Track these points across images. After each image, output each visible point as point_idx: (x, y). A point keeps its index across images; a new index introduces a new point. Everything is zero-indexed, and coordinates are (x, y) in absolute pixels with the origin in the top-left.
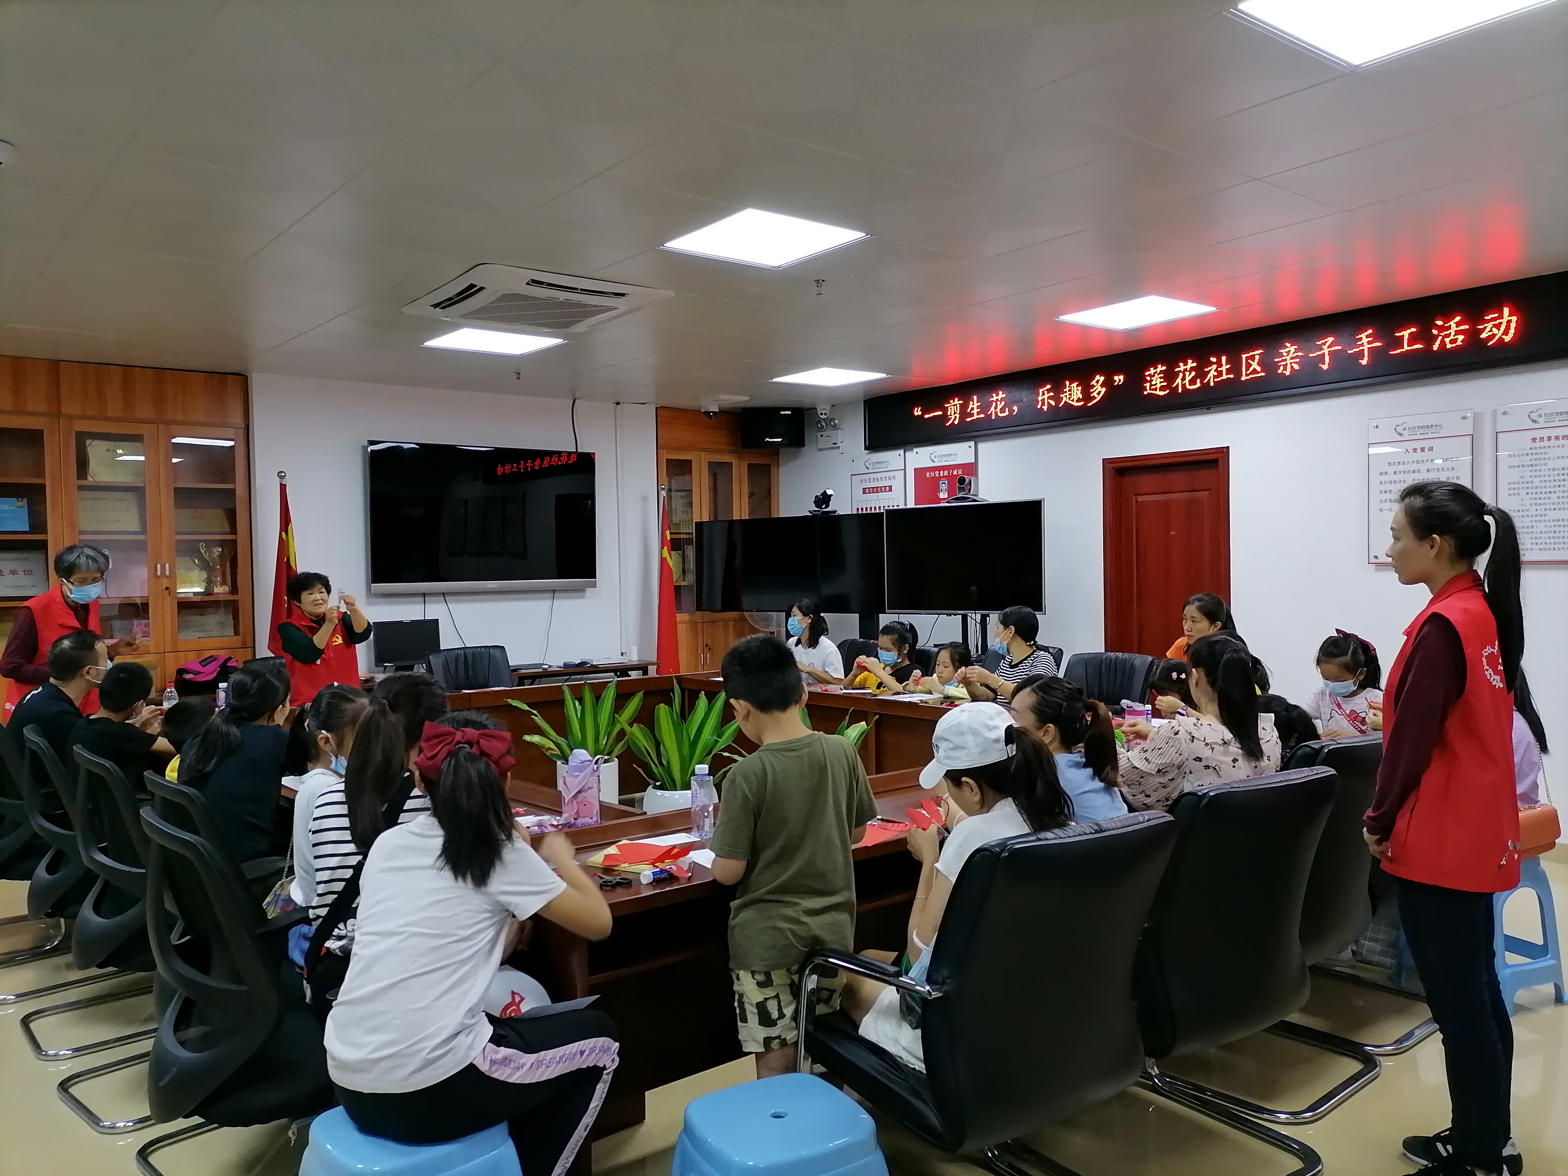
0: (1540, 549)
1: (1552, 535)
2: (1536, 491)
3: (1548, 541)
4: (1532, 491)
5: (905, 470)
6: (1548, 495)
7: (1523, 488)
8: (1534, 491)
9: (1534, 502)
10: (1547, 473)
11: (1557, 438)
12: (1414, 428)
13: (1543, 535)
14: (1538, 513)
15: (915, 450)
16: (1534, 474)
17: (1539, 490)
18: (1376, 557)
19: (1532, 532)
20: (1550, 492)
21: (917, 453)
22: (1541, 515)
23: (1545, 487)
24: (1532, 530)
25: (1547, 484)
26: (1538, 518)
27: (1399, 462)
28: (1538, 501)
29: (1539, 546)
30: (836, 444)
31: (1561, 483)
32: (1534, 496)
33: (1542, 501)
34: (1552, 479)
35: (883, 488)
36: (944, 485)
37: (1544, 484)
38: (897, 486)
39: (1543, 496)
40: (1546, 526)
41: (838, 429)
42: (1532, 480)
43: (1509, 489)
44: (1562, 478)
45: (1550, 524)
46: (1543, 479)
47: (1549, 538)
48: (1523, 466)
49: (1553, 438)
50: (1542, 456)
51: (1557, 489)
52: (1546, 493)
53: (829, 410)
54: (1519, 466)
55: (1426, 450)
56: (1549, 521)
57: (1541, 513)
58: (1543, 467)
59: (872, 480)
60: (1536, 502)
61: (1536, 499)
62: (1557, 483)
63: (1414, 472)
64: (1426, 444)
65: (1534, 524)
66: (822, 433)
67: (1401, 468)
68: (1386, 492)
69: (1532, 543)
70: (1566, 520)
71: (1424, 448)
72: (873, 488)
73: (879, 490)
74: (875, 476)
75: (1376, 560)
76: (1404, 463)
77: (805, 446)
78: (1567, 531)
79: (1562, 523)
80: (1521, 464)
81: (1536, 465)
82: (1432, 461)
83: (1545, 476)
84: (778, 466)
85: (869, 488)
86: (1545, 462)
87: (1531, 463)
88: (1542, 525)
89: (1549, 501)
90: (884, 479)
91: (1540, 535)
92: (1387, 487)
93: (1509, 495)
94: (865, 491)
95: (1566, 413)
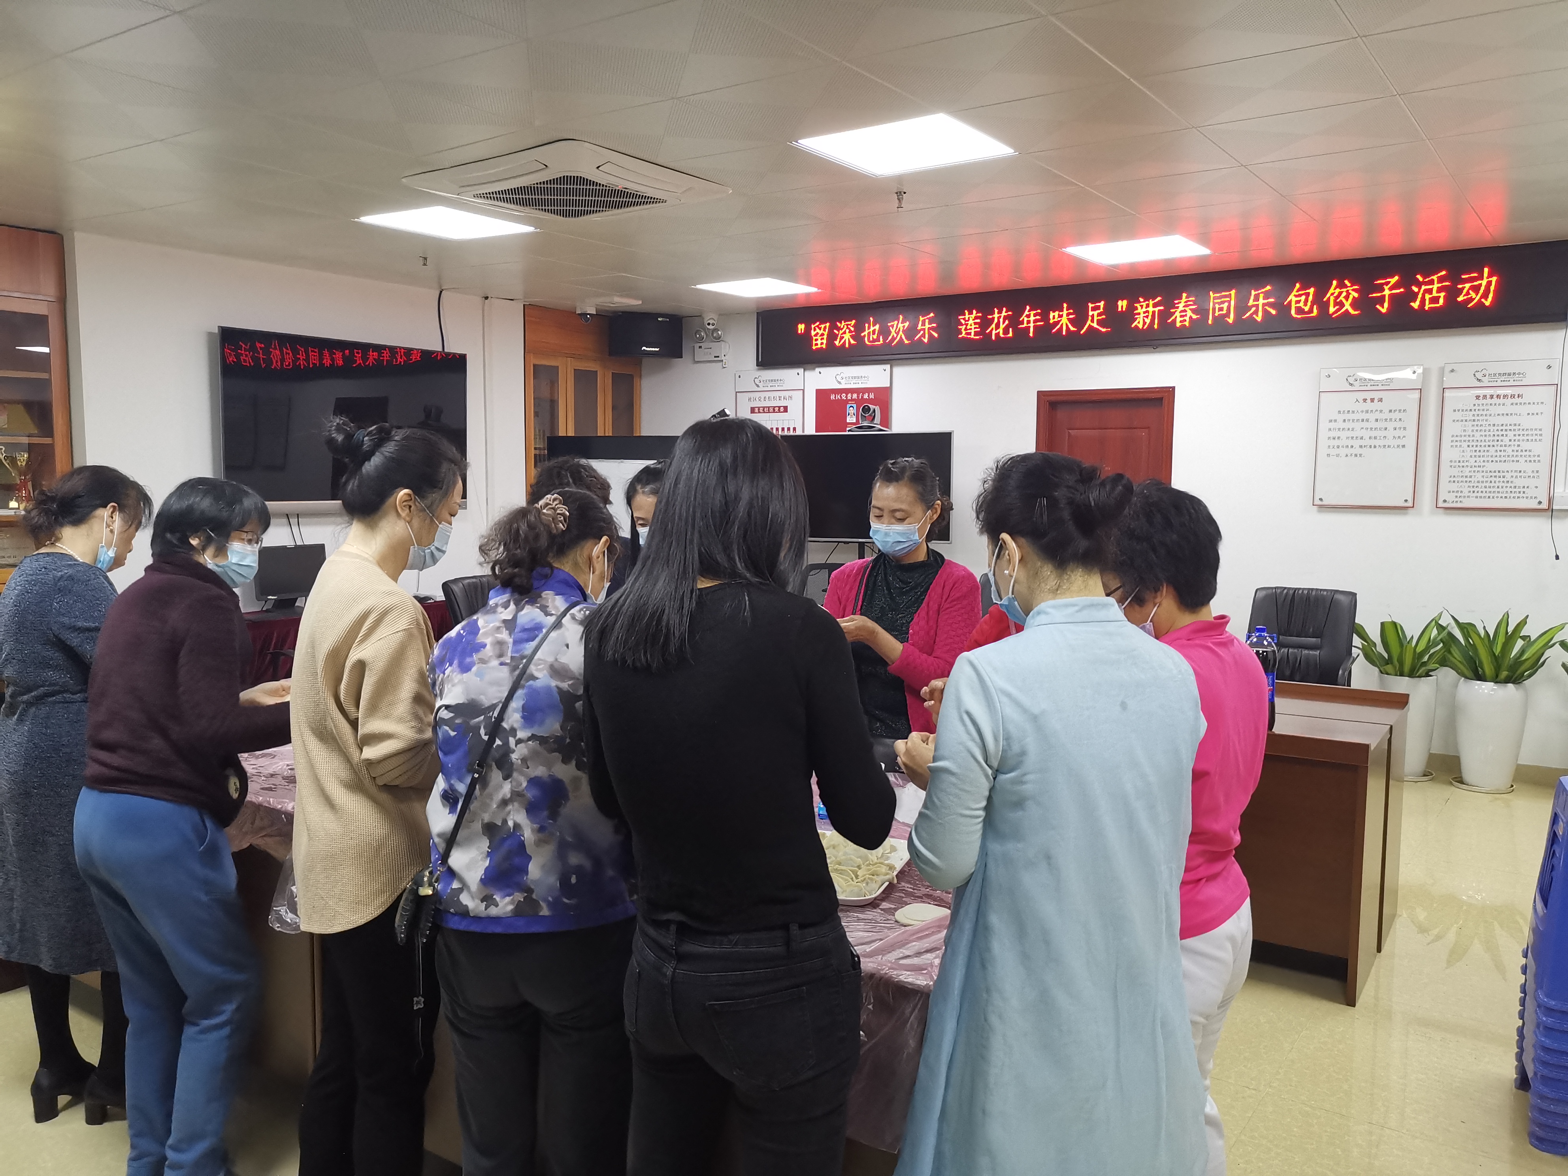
0: (1477, 497)
1: (1488, 485)
2: (1477, 444)
3: (1484, 490)
4: (1473, 443)
5: (803, 390)
6: (1487, 448)
7: (1465, 441)
8: (1475, 444)
9: (1473, 454)
10: (1487, 428)
11: (1498, 396)
12: (1365, 379)
13: (1480, 485)
14: (1476, 464)
15: (818, 370)
16: (1475, 428)
17: (1479, 444)
18: (1321, 499)
19: (1470, 482)
20: (1489, 446)
21: (820, 373)
22: (1479, 466)
23: (1485, 441)
24: (1470, 479)
25: (1487, 439)
26: (1477, 469)
27: (1349, 411)
28: (1478, 454)
29: (1475, 494)
31: (1500, 438)
32: (1474, 448)
33: (1482, 454)
34: (1492, 434)
35: (777, 409)
36: (851, 408)
37: (1483, 438)
38: (794, 406)
39: (1482, 449)
40: (1483, 477)
41: (722, 341)
42: (1473, 433)
43: (1452, 441)
44: (1500, 433)
45: (1487, 474)
46: (1483, 433)
47: (1485, 487)
48: (1466, 421)
49: (1495, 397)
50: (1484, 413)
51: (1495, 443)
52: (1485, 446)
53: (716, 320)
54: (1462, 421)
55: (1376, 401)
56: (1487, 472)
57: (1480, 464)
58: (1484, 423)
59: (762, 399)
60: (1475, 454)
61: (1476, 451)
62: (1496, 438)
63: (1363, 420)
64: (1376, 395)
65: (1473, 474)
66: (700, 345)
67: (1351, 416)
68: (1334, 438)
69: (1470, 492)
70: (1503, 472)
71: (1374, 399)
72: (764, 408)
73: (771, 410)
74: (767, 394)
75: (1320, 503)
76: (1353, 412)
77: (682, 357)
78: (1503, 482)
79: (1497, 474)
80: (1464, 419)
81: (1478, 420)
82: (1381, 411)
83: (1485, 431)
84: (640, 377)
85: (759, 408)
86: (1486, 418)
87: (1473, 418)
88: (1479, 475)
89: (1488, 454)
90: (778, 399)
91: (1478, 484)
92: (1336, 434)
93: (1452, 446)
94: (753, 410)
95: (1509, 374)
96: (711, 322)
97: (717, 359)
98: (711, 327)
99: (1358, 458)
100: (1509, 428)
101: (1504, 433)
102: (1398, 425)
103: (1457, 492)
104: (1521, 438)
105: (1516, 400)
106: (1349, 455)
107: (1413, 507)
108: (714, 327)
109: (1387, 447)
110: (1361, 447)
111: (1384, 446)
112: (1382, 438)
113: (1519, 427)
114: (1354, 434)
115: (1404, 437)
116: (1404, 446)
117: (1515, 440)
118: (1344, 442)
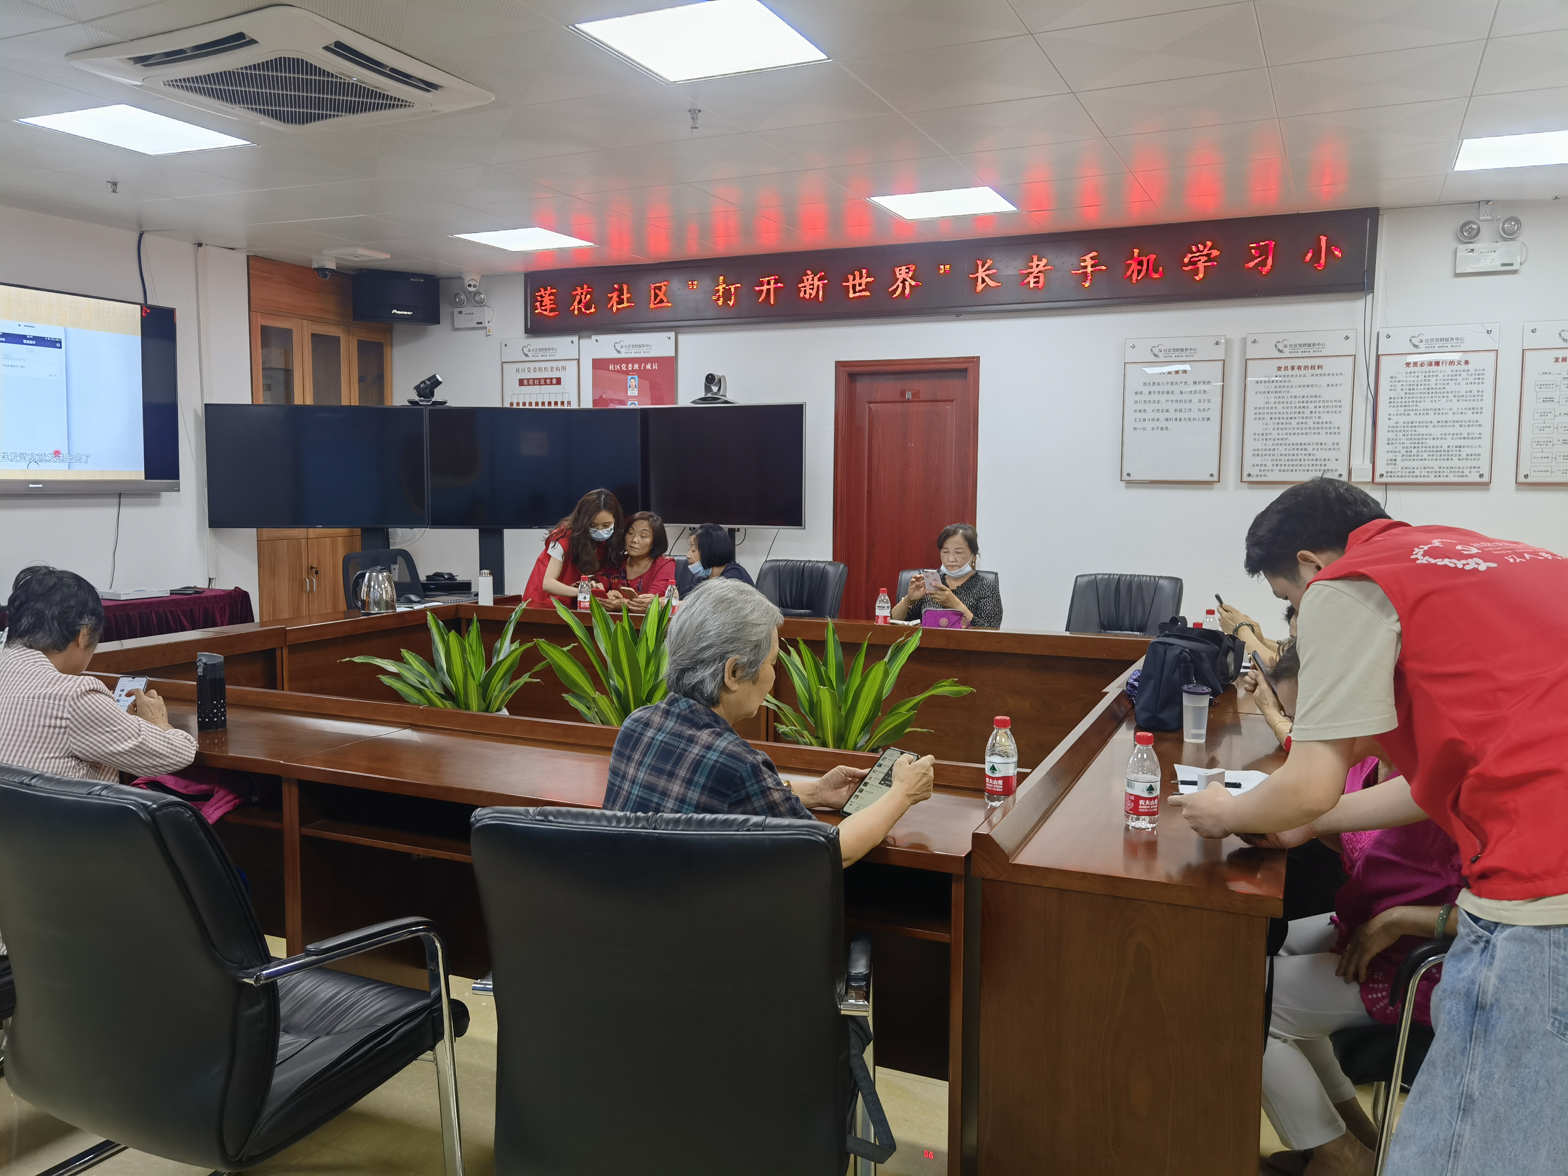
0: (1280, 471)
1: (1291, 457)
2: (1279, 416)
3: (1287, 463)
4: (1275, 416)
5: (578, 360)
6: (1289, 421)
7: (1267, 413)
8: (1277, 416)
9: (1276, 426)
10: (1289, 400)
11: (1299, 368)
12: (1170, 350)
13: (1283, 458)
14: (1280, 437)
15: (594, 338)
16: (1277, 400)
17: (1281, 416)
18: (1129, 475)
19: (1273, 455)
20: (1291, 418)
21: (597, 341)
22: (1282, 439)
23: (1287, 413)
24: (1273, 452)
25: (1289, 411)
26: (1279, 442)
27: (1154, 383)
28: (1280, 426)
29: (1279, 468)
30: (481, 323)
31: (1301, 410)
32: (1277, 421)
33: (1284, 426)
34: (1293, 405)
35: (548, 381)
36: (633, 380)
37: (1285, 410)
38: (569, 377)
39: (1285, 421)
40: (1286, 449)
41: (485, 305)
42: (1275, 405)
43: (1255, 414)
44: (1302, 405)
45: (1289, 447)
46: (1286, 405)
47: (1288, 460)
48: (1269, 392)
49: (1296, 368)
50: (1286, 384)
51: (1297, 415)
52: (1287, 418)
53: (478, 281)
54: (1265, 392)
55: (1180, 373)
56: (1289, 445)
57: (1282, 437)
58: (1285, 395)
59: (532, 370)
60: (1278, 426)
61: (1278, 423)
62: (1298, 410)
63: (1168, 393)
64: (1181, 366)
65: (1276, 447)
66: (460, 310)
67: (1156, 388)
68: (1140, 411)
69: (1273, 465)
70: (1305, 444)
71: (1179, 370)
72: (534, 379)
73: (542, 382)
74: (538, 365)
75: (1128, 478)
76: (1159, 384)
77: (439, 323)
78: (1305, 455)
79: (1300, 447)
80: (1267, 390)
81: (1280, 392)
82: (1186, 383)
83: (1287, 403)
84: (392, 346)
85: (528, 380)
86: (1288, 389)
87: (1276, 390)
88: (1282, 448)
89: (1290, 426)
90: (550, 370)
91: (1280, 457)
92: (1142, 407)
93: (1255, 419)
94: (521, 382)
95: (1309, 345)
96: (472, 283)
97: (480, 325)
98: (472, 289)
99: (1164, 432)
100: (1309, 399)
101: (1305, 405)
102: (1202, 396)
103: (1261, 465)
104: (1321, 410)
105: (1316, 371)
106: (1155, 428)
107: (1219, 481)
108: (475, 289)
109: (1192, 419)
110: (1167, 420)
111: (1190, 419)
112: (1187, 410)
113: (1320, 399)
114: (1160, 407)
115: (1209, 409)
117: (1316, 412)
118: (1149, 415)
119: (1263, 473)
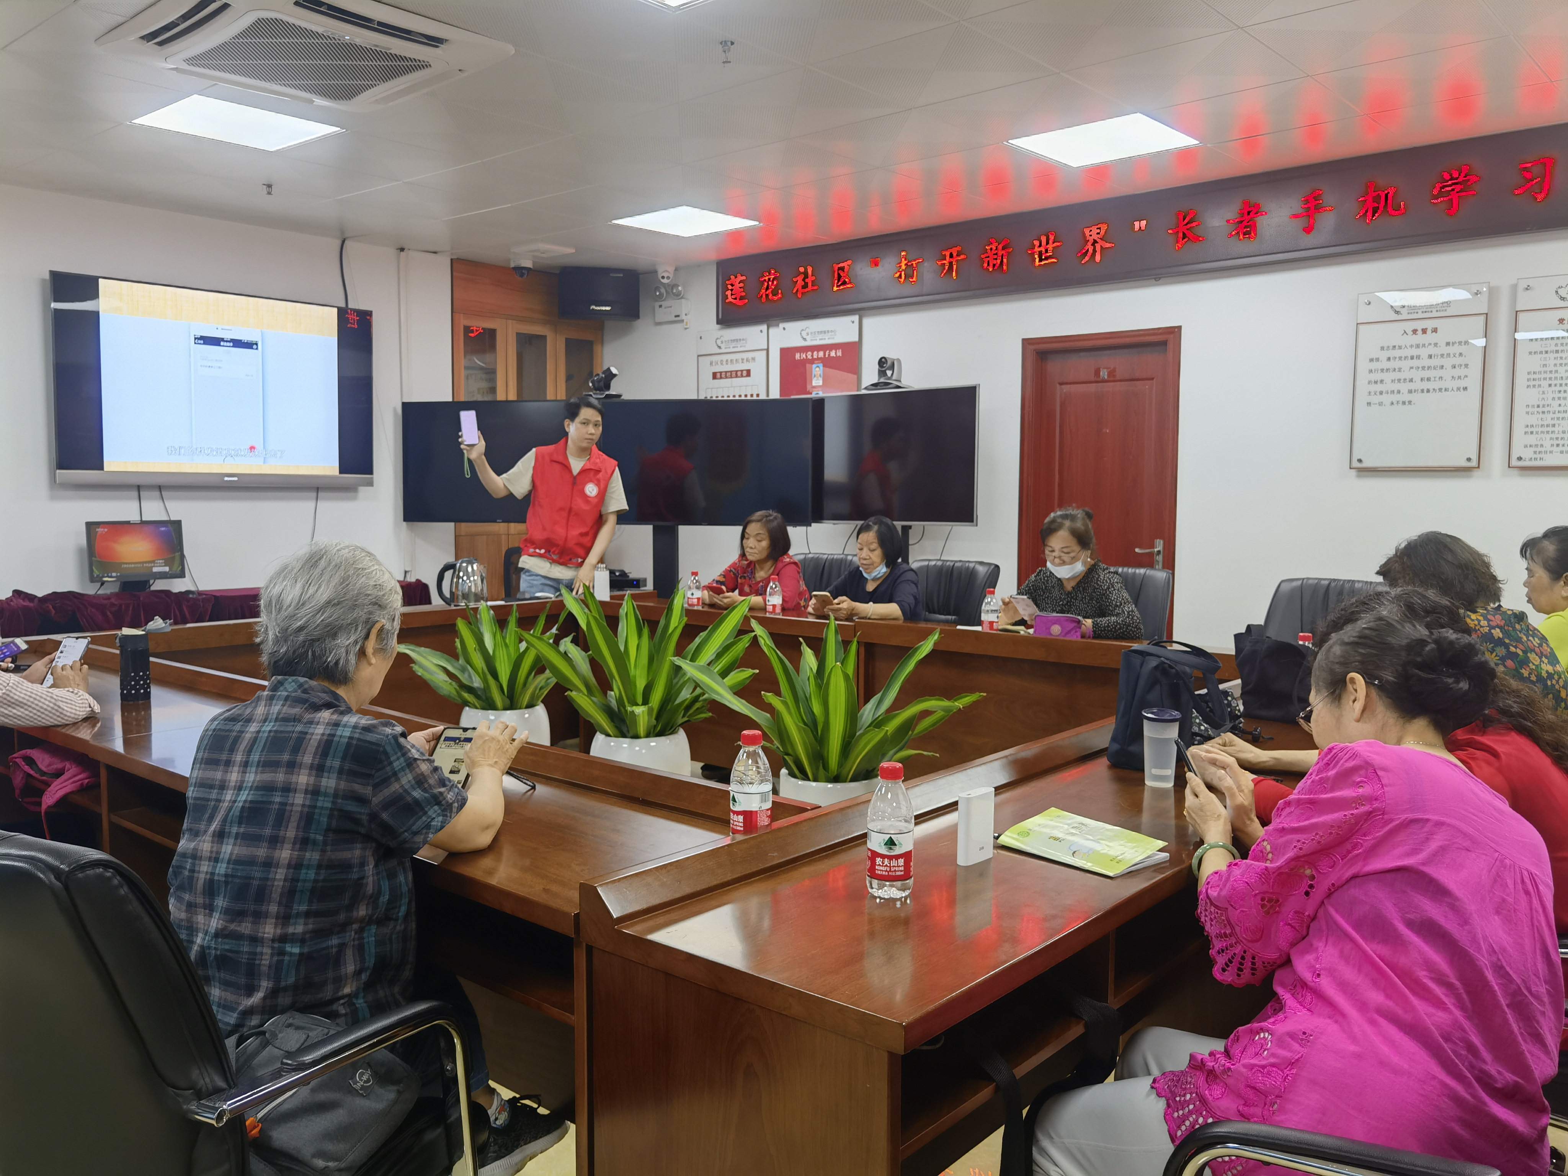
0: (1562, 452)
2: (1561, 382)
4: (1556, 382)
5: (768, 350)
7: (1545, 379)
8: (1558, 382)
9: (1557, 395)
12: (1415, 305)
14: (1561, 409)
15: (782, 325)
16: (1559, 362)
18: (1360, 461)
19: (1552, 432)
21: (784, 329)
22: (1564, 411)
26: (1561, 415)
27: (1394, 347)
28: (1562, 395)
29: (1561, 448)
30: (678, 316)
32: (1558, 388)
35: (739, 374)
36: (817, 369)
38: (758, 368)
41: (682, 298)
42: (1556, 368)
43: (1528, 380)
48: (1546, 352)
53: (672, 272)
54: (1541, 352)
55: (1429, 331)
57: (1564, 409)
59: (724, 363)
60: (1560, 395)
61: (1560, 391)
63: (1412, 358)
64: (1429, 325)
65: (1556, 422)
66: (660, 303)
67: (1397, 353)
68: (1376, 382)
69: (1552, 445)
71: (1426, 329)
72: (726, 372)
73: (734, 374)
74: (729, 357)
75: (1359, 465)
76: (1400, 347)
77: (638, 318)
80: (1544, 350)
82: (1436, 345)
84: (602, 343)
85: (721, 373)
87: (1556, 348)
88: (1564, 423)
90: (740, 361)
91: (1562, 435)
92: (1378, 376)
93: (1528, 386)
94: (715, 375)
96: (665, 275)
97: (678, 319)
98: (665, 281)
99: (1407, 406)
102: (1458, 361)
103: (1536, 446)
106: (1395, 403)
107: (1479, 467)
108: (670, 281)
109: (1443, 390)
110: (1410, 392)
111: (1440, 390)
112: (1437, 379)
114: (1401, 376)
115: (1466, 376)
116: (1465, 389)
118: (1388, 386)
119: (1538, 456)
